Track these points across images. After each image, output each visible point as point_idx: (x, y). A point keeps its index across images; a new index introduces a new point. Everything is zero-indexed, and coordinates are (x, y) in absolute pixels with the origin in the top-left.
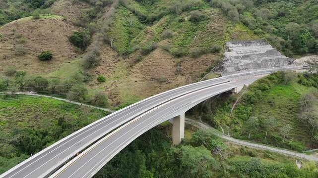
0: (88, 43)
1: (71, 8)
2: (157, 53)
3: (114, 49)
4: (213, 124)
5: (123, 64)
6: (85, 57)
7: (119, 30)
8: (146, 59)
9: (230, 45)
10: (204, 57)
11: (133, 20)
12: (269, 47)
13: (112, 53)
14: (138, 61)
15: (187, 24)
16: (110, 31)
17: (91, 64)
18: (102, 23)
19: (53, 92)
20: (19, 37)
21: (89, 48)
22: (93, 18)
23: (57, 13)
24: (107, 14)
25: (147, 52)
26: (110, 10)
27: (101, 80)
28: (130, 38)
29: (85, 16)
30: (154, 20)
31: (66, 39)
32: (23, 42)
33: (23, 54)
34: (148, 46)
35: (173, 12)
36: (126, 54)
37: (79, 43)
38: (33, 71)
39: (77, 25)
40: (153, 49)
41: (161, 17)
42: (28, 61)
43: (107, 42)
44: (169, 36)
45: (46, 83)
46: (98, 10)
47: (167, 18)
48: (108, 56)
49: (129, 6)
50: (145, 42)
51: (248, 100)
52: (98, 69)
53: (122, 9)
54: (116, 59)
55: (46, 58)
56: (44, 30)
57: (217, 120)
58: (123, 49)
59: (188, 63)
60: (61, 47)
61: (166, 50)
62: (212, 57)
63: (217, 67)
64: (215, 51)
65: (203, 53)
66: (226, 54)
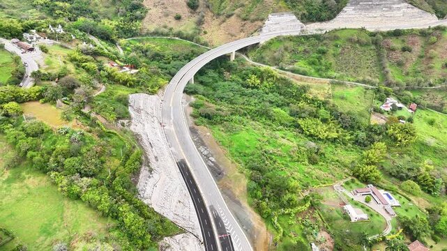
0: (197, 6)
2: (233, 18)
3: (211, 12)
4: (248, 57)
5: (216, 22)
6: (196, 17)
8: (228, 21)
9: (270, 16)
10: (256, 22)
12: (294, 17)
13: (210, 14)
14: (224, 21)
17: (200, 23)
19: (186, 38)
20: (163, 4)
21: (198, 11)
25: (229, 16)
27: (205, 33)
31: (185, 4)
32: (166, 8)
33: (167, 15)
34: (230, 13)
36: (219, 15)
40: (232, 15)
42: (170, 20)
43: (208, 7)
48: (208, 17)
52: (204, 26)
54: (212, 19)
55: (178, 18)
57: (249, 55)
58: (216, 11)
59: (248, 24)
61: (239, 16)
62: (260, 23)
63: (260, 29)
64: (262, 20)
65: (256, 20)
66: (266, 22)
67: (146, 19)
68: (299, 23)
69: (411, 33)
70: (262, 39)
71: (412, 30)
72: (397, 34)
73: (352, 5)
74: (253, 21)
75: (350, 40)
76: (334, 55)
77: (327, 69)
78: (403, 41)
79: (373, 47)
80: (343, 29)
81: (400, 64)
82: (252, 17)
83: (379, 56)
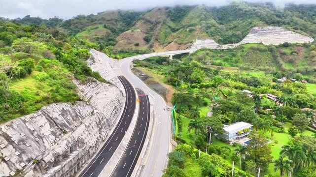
0: (150, 40)
1: (144, 26)
2: (172, 44)
3: (159, 42)
4: (181, 60)
5: (161, 47)
6: (149, 45)
7: (162, 35)
8: (169, 45)
9: (197, 40)
10: (188, 44)
11: (169, 30)
12: (213, 41)
14: (166, 46)
15: (187, 32)
16: (158, 35)
17: (151, 47)
18: (156, 32)
20: (128, 38)
21: (150, 42)
22: (152, 29)
23: (138, 28)
24: (158, 29)
25: (170, 43)
26: (159, 26)
28: (166, 38)
29: (149, 29)
30: (178, 30)
31: (142, 39)
32: (130, 40)
33: (130, 44)
34: (170, 41)
35: (184, 27)
36: (163, 44)
37: (147, 40)
38: (134, 48)
39: (146, 33)
40: (172, 41)
41: (180, 29)
42: (132, 46)
43: (157, 40)
44: (179, 37)
45: (139, 51)
46: (154, 26)
47: (182, 29)
48: (156, 44)
49: (168, 24)
50: (170, 39)
51: (192, 55)
52: (153, 48)
53: (164, 25)
54: (159, 45)
55: (137, 45)
56: (135, 35)
58: (162, 42)
59: (183, 46)
60: (141, 42)
61: (176, 42)
62: (190, 44)
63: (190, 47)
64: (191, 42)
65: (188, 43)
66: (194, 43)
67: (117, 45)
68: (216, 44)
69: (296, 45)
70: (191, 51)
71: (297, 43)
72: (286, 45)
73: (252, 33)
74: (185, 44)
75: (252, 48)
76: (241, 56)
77: (236, 62)
78: (291, 49)
79: (269, 52)
80: (246, 44)
81: (291, 62)
82: (185, 42)
83: (275, 57)
